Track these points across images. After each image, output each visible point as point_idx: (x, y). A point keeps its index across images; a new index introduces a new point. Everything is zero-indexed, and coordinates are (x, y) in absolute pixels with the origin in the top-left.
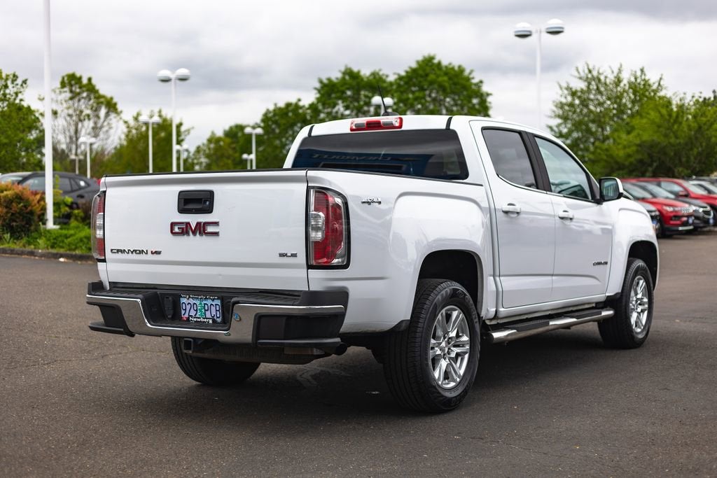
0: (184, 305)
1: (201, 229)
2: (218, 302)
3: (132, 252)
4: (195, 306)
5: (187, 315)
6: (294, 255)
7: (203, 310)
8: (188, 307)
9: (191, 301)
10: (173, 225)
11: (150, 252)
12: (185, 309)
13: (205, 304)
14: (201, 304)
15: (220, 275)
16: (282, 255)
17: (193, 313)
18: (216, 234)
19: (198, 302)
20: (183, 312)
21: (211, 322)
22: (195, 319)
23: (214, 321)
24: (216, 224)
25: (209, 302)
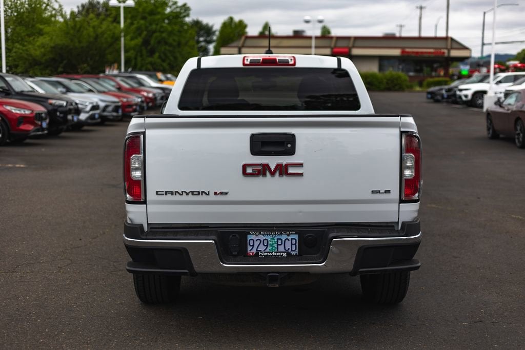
0: (251, 242)
1: (282, 170)
2: (296, 237)
3: (187, 194)
4: (265, 241)
5: (254, 251)
6: (387, 192)
7: (275, 245)
8: (257, 244)
9: (261, 237)
10: (245, 167)
11: (212, 194)
12: (253, 246)
13: (278, 239)
14: (273, 239)
15: (300, 212)
16: (374, 192)
17: (262, 248)
18: (301, 174)
19: (269, 238)
20: (249, 248)
21: (285, 255)
22: (266, 254)
23: (289, 254)
24: (301, 165)
25: (284, 237)
